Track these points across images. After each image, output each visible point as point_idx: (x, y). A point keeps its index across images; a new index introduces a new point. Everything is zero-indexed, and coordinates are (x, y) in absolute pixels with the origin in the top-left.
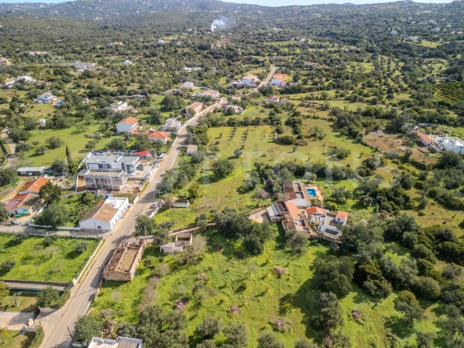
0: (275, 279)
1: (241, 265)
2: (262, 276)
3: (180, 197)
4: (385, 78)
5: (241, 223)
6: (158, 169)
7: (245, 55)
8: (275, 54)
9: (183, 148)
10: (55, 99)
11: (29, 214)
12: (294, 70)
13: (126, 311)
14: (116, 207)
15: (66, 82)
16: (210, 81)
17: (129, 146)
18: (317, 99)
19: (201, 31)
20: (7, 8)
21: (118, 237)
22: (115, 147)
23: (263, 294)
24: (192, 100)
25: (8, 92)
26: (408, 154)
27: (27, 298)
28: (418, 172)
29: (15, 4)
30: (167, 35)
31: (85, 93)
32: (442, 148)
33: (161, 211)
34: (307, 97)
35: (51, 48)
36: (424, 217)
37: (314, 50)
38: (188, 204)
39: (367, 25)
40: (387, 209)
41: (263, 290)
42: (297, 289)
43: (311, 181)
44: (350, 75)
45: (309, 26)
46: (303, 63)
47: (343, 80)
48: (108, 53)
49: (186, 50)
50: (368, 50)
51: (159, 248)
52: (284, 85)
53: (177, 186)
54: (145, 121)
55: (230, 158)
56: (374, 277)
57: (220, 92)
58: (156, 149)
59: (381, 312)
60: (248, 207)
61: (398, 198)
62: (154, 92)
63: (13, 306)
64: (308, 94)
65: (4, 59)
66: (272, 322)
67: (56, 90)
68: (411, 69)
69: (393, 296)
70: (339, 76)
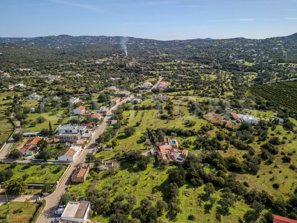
0: (151, 180)
1: (136, 175)
2: (145, 179)
3: (107, 146)
4: (222, 83)
5: (137, 155)
6: (96, 132)
7: (145, 70)
8: (163, 70)
9: (110, 121)
10: (39, 96)
11: (31, 155)
12: (172, 79)
13: (82, 193)
14: (75, 150)
15: (44, 87)
16: (125, 85)
17: (81, 121)
18: (183, 95)
19: (120, 56)
20: (2, 41)
21: (77, 164)
22: (73, 122)
23: (145, 186)
24: (115, 96)
25: (11, 93)
26: (225, 124)
27: (36, 190)
28: (228, 132)
29: (7, 38)
30: (101, 58)
31: (55, 93)
32: (243, 120)
33: (97, 152)
34: (178, 94)
35: (32, 66)
36: (227, 153)
37: (185, 67)
38: (111, 149)
39: (216, 52)
40: (209, 150)
41: (145, 184)
42: (161, 184)
43: (174, 137)
44: (203, 82)
45: (183, 53)
46: (177, 75)
47: (198, 85)
48: (66, 69)
49: (112, 67)
50: (214, 68)
51: (97, 168)
52: (165, 88)
53: (106, 140)
54: (89, 108)
55: (134, 126)
56: (196, 177)
57: (130, 92)
58: (95, 123)
59: (197, 192)
60: (141, 150)
61: (214, 144)
62: (94, 92)
63: (30, 193)
64: (179, 93)
65: (6, 74)
66: (148, 196)
67: (39, 92)
68: (236, 78)
69: (204, 186)
70: (196, 83)
